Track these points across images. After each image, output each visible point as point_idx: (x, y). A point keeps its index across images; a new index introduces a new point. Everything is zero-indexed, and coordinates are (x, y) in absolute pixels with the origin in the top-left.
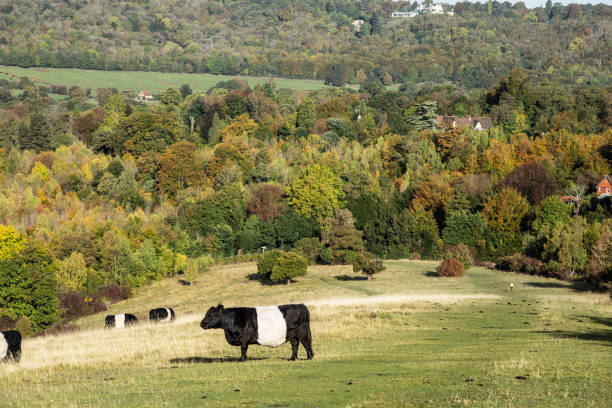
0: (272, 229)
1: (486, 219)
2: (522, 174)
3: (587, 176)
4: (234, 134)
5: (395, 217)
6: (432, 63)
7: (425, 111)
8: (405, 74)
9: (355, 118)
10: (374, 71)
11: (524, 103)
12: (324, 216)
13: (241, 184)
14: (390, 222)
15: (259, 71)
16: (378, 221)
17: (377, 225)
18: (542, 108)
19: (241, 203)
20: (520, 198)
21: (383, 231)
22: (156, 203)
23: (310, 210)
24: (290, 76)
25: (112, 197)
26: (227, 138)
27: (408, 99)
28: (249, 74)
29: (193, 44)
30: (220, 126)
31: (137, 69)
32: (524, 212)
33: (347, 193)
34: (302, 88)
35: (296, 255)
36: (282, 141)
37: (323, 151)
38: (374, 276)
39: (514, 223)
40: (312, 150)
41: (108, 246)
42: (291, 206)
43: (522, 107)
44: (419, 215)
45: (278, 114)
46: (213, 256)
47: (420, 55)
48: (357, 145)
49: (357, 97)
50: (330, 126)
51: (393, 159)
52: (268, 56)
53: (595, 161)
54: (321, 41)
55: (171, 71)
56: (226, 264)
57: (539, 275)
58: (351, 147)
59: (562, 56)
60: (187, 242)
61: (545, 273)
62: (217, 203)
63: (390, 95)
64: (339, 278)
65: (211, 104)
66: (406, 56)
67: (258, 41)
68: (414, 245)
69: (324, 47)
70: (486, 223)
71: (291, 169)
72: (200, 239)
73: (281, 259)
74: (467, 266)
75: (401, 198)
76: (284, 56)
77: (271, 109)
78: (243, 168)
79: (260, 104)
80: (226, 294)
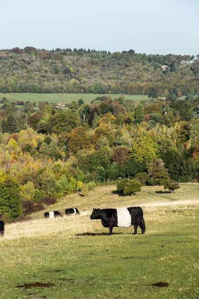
0: (124, 169)
4: (105, 123)
5: (184, 162)
7: (198, 109)
8: (188, 91)
9: (163, 113)
10: (173, 90)
12: (149, 162)
13: (108, 146)
14: (182, 164)
15: (116, 92)
16: (175, 163)
17: (175, 166)
19: (109, 156)
21: (178, 169)
22: (67, 157)
23: (142, 159)
24: (131, 94)
25: (46, 154)
26: (101, 125)
27: (189, 104)
28: (111, 93)
29: (84, 79)
30: (98, 119)
31: (58, 92)
33: (160, 150)
34: (137, 99)
35: (135, 181)
36: (128, 125)
37: (148, 130)
38: (175, 191)
40: (143, 129)
41: (45, 178)
42: (132, 157)
44: (196, 161)
45: (126, 112)
46: (95, 182)
47: (195, 82)
48: (165, 127)
49: (164, 103)
50: (151, 118)
51: (183, 133)
52: (120, 84)
54: (146, 76)
55: (74, 93)
56: (102, 186)
58: (162, 128)
60: (83, 176)
62: (97, 156)
63: (181, 102)
64: (157, 192)
65: (93, 108)
66: (189, 82)
67: (115, 77)
68: (194, 175)
69: (148, 79)
71: (132, 139)
72: (89, 174)
73: (128, 183)
75: (187, 152)
76: (128, 84)
77: (122, 110)
78: (109, 139)
79: (117, 108)
80: (102, 201)
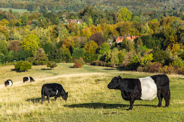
0: (17, 55)
1: (85, 50)
2: (95, 36)
3: (113, 37)
5: (57, 50)
6: (60, 4)
7: (62, 18)
8: (52, 8)
9: (40, 20)
10: (43, 7)
11: (92, 15)
12: (34, 50)
13: (6, 41)
14: (56, 52)
15: (7, 7)
16: (51, 51)
17: (51, 53)
18: (97, 17)
19: (7, 47)
20: (95, 43)
21: (53, 55)
23: (29, 48)
24: (16, 8)
32: (96, 48)
33: (41, 43)
34: (21, 12)
35: (28, 62)
36: (17, 27)
37: (31, 30)
38: (54, 68)
39: (93, 51)
40: (27, 30)
42: (23, 47)
43: (91, 17)
44: (64, 49)
45: (15, 19)
47: (56, 2)
48: (42, 29)
49: (40, 14)
50: (33, 23)
51: (54, 32)
53: (115, 32)
56: (3, 66)
57: (105, 66)
58: (40, 29)
59: (98, 2)
61: (107, 66)
63: (49, 13)
64: (42, 69)
66: (52, 2)
68: (63, 58)
70: (85, 51)
71: (22, 36)
73: (23, 64)
74: (83, 64)
75: (58, 44)
76: (14, 2)
77: (13, 18)
78: (6, 36)
79: (9, 16)
80: (5, 76)
